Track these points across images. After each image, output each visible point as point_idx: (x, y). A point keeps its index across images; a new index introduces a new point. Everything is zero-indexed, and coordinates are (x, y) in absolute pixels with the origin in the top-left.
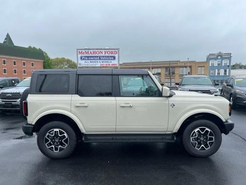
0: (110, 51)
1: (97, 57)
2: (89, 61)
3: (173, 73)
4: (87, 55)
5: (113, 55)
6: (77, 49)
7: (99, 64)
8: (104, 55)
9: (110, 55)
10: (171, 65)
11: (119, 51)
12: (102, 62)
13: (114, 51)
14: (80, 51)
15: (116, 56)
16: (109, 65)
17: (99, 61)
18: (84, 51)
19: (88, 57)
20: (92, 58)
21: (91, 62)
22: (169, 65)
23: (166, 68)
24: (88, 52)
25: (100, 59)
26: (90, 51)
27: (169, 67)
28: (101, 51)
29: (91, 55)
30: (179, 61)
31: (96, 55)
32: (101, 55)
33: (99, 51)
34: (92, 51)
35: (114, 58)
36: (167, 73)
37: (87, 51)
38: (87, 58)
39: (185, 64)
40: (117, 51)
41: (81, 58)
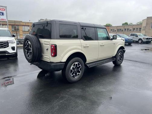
3: (18, 30)
5: (1, 11)
10: (16, 24)
13: (1, 8)
22: (14, 24)
23: (12, 25)
27: (15, 25)
30: (21, 22)
36: (13, 29)
39: (26, 24)
40: (5, 8)
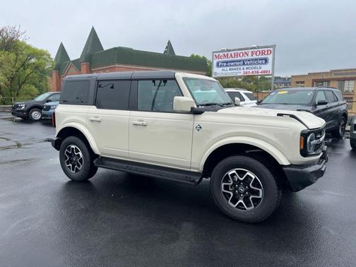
0: (260, 50)
1: (240, 61)
2: (228, 68)
4: (226, 59)
5: (264, 56)
6: (213, 52)
7: (242, 71)
8: (250, 57)
9: (260, 57)
11: (274, 50)
12: (247, 68)
13: (266, 49)
14: (217, 54)
15: (270, 57)
16: (258, 72)
17: (242, 67)
18: (221, 54)
19: (227, 62)
20: (232, 64)
21: (230, 69)
24: (227, 55)
25: (244, 64)
26: (230, 53)
28: (246, 51)
29: (231, 59)
31: (239, 58)
32: (247, 57)
33: (243, 51)
34: (233, 53)
35: (266, 61)
37: (226, 53)
38: (225, 64)
40: (271, 49)
41: (218, 64)
